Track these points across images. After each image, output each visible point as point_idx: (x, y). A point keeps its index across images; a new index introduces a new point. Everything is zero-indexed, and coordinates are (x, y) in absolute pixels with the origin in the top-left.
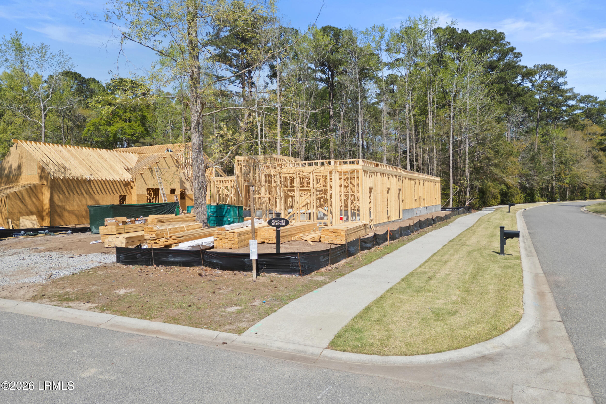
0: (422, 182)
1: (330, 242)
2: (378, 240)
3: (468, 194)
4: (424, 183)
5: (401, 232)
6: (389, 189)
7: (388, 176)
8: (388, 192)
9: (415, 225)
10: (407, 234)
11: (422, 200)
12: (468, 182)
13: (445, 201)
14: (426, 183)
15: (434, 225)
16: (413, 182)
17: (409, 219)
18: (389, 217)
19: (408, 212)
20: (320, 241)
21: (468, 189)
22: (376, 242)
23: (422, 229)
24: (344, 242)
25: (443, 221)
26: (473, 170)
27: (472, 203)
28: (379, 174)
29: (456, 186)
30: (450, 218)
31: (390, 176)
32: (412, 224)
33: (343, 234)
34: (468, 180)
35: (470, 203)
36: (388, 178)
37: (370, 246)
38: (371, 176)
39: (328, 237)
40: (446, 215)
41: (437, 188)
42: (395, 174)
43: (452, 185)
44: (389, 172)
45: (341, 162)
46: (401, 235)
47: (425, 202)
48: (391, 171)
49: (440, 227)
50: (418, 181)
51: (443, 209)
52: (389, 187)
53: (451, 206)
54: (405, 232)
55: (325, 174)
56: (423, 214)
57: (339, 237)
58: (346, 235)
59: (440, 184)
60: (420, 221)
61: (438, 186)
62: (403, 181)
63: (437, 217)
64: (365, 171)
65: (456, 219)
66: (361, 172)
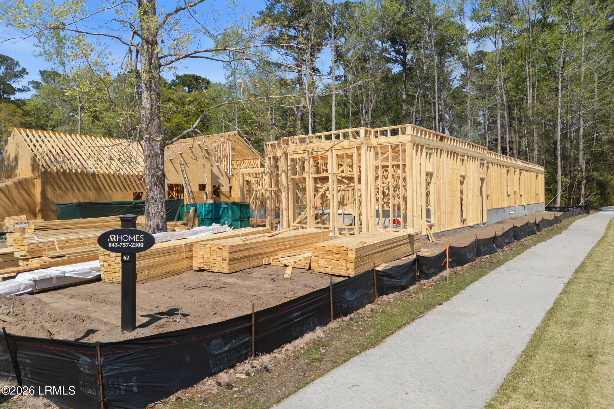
0: (518, 171)
1: (327, 271)
2: (424, 268)
3: (583, 189)
4: (520, 173)
5: (478, 248)
6: (464, 177)
7: (462, 158)
8: (462, 183)
9: (506, 234)
10: (491, 251)
11: (518, 196)
12: (584, 174)
13: (550, 199)
14: (524, 172)
15: (538, 233)
16: (504, 170)
17: (498, 223)
18: (463, 221)
19: (497, 213)
20: (310, 269)
21: (584, 182)
22: (421, 272)
23: (518, 240)
24: (352, 273)
25: (552, 226)
26: (590, 157)
27: (589, 201)
28: (444, 154)
29: (565, 180)
30: (561, 222)
31: (466, 158)
32: (500, 233)
33: (352, 256)
34: (584, 170)
35: (587, 200)
36: (463, 160)
37: (403, 282)
38: (430, 154)
39: (323, 260)
40: (555, 217)
41: (540, 181)
42: (475, 155)
43: (559, 177)
44: (463, 151)
45: (377, 132)
46: (479, 254)
47: (523, 199)
48: (467, 150)
49: (548, 237)
50: (512, 170)
51: (548, 209)
52: (463, 174)
53: (558, 205)
54: (486, 249)
55: (349, 152)
56: (519, 215)
57: (343, 263)
58: (356, 258)
59: (543, 176)
60: (514, 227)
61: (542, 178)
62: (488, 168)
63: (543, 220)
64: (417, 146)
65: (571, 223)
66: (408, 147)
